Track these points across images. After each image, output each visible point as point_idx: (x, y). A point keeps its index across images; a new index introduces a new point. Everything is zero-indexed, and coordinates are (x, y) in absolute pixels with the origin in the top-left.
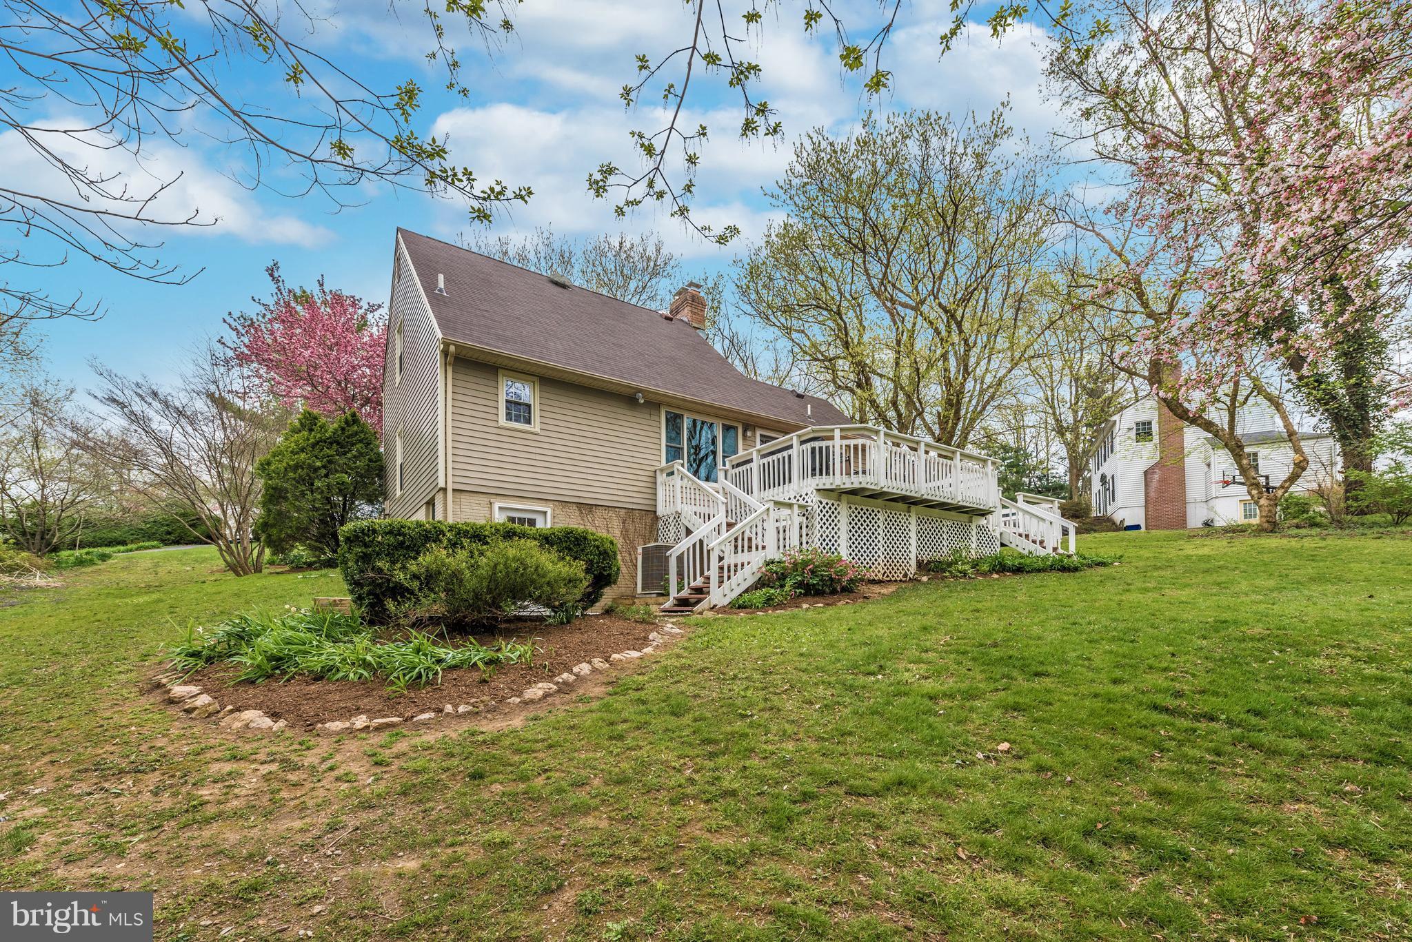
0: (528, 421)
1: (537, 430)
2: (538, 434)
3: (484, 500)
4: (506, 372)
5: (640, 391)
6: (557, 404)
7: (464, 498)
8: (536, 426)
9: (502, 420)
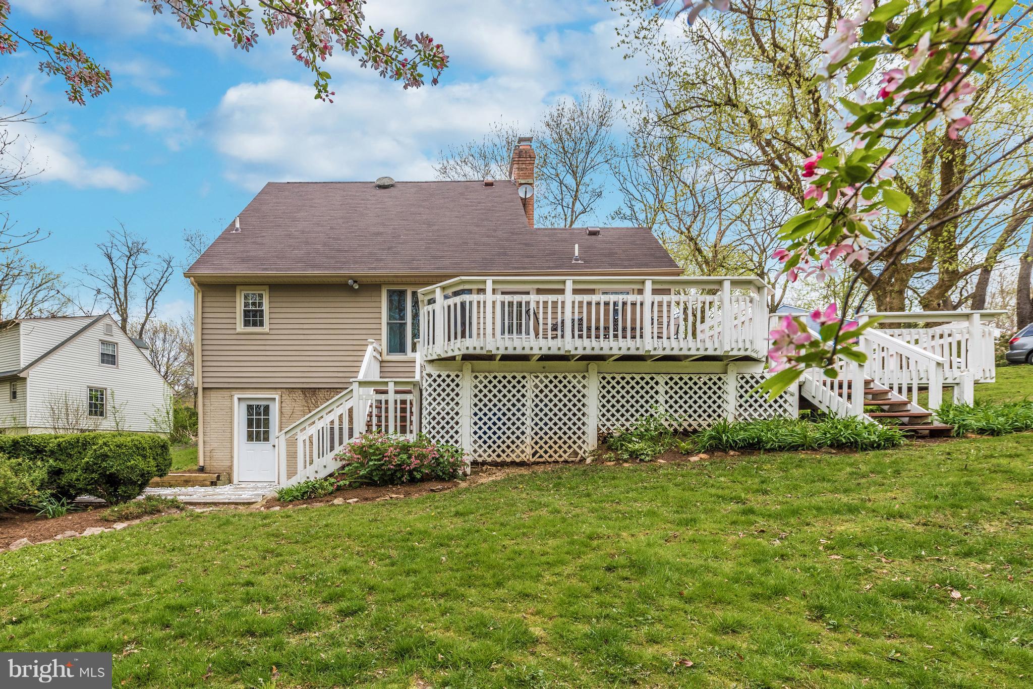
0: (262, 324)
1: (267, 330)
2: (268, 334)
3: (226, 393)
4: (242, 287)
5: (351, 278)
6: (284, 305)
7: (213, 394)
8: (266, 328)
9: (240, 327)
